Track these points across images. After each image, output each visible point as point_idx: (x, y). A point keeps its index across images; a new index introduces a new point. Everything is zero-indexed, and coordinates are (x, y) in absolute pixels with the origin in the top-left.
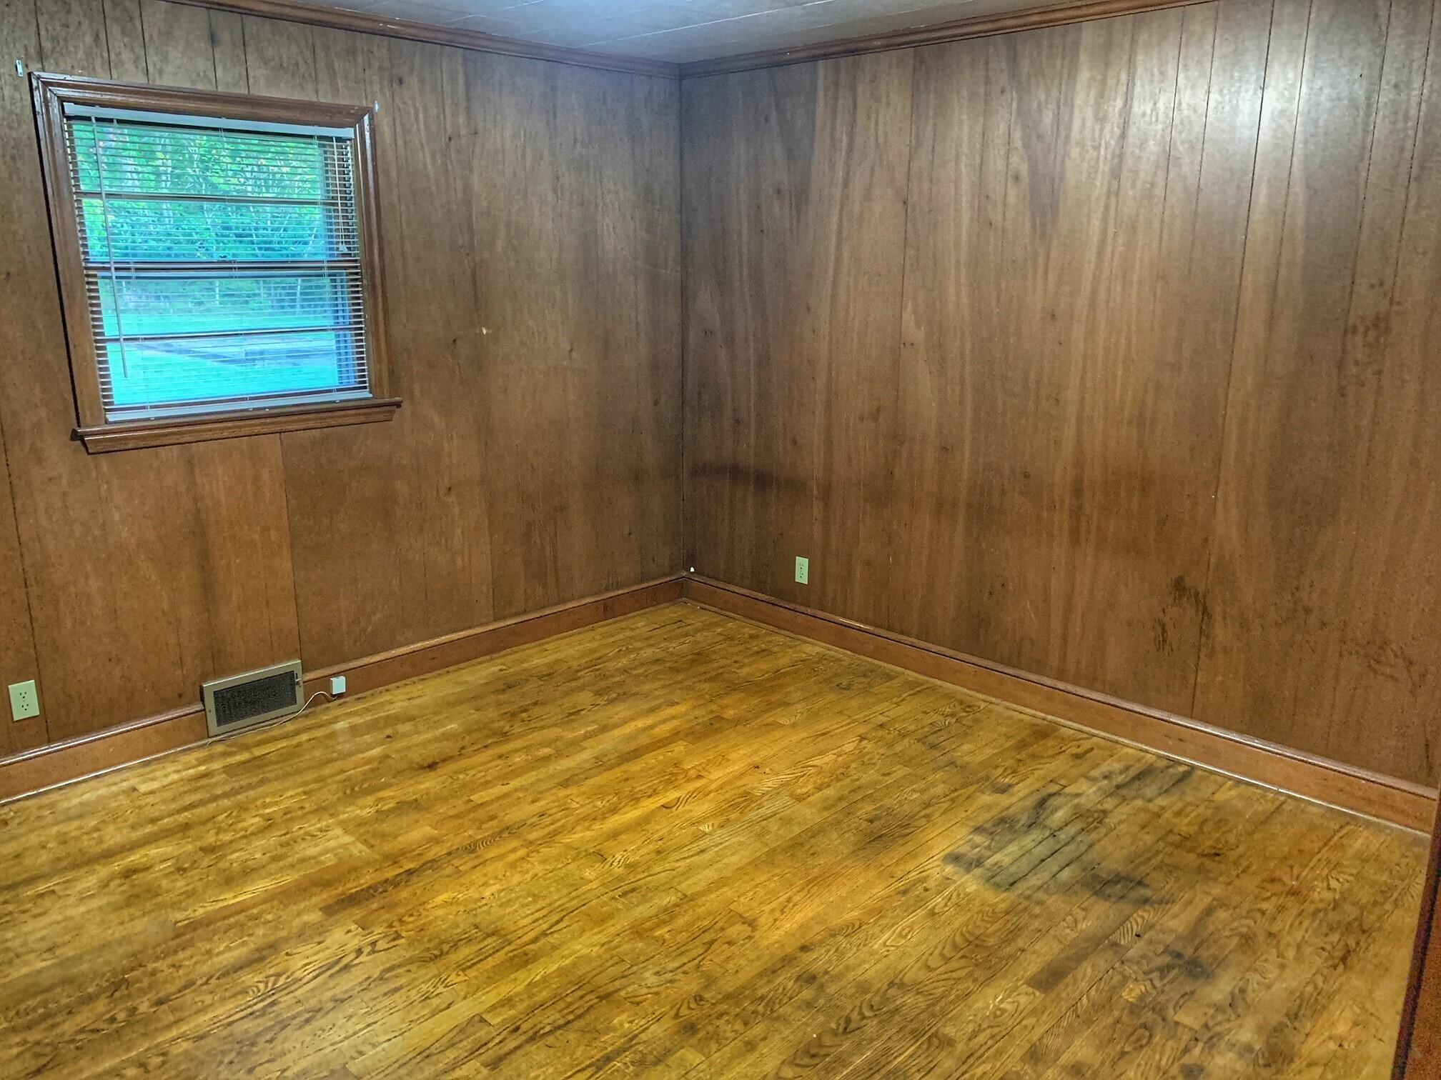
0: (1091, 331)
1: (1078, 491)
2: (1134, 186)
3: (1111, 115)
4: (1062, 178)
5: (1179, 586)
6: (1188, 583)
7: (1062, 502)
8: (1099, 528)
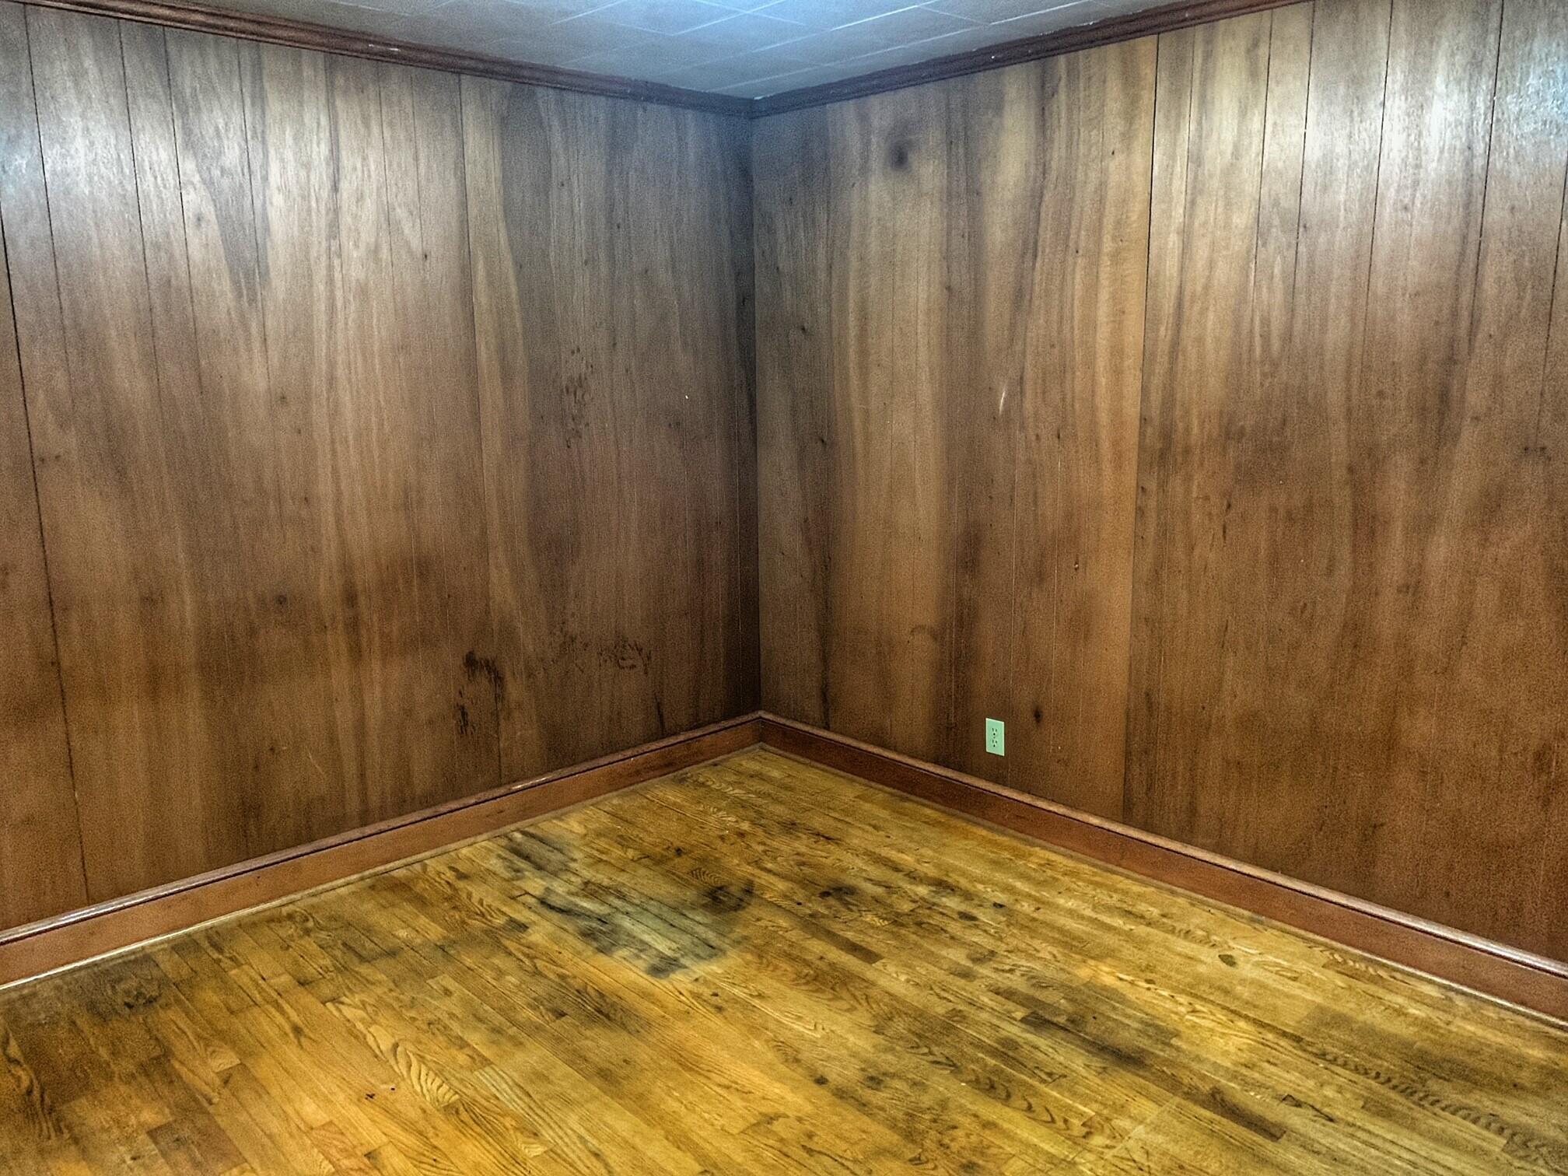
0: (335, 414)
1: (350, 598)
2: (356, 246)
3: (316, 163)
4: (267, 229)
5: (471, 662)
6: (478, 656)
7: (334, 618)
8: (382, 635)
